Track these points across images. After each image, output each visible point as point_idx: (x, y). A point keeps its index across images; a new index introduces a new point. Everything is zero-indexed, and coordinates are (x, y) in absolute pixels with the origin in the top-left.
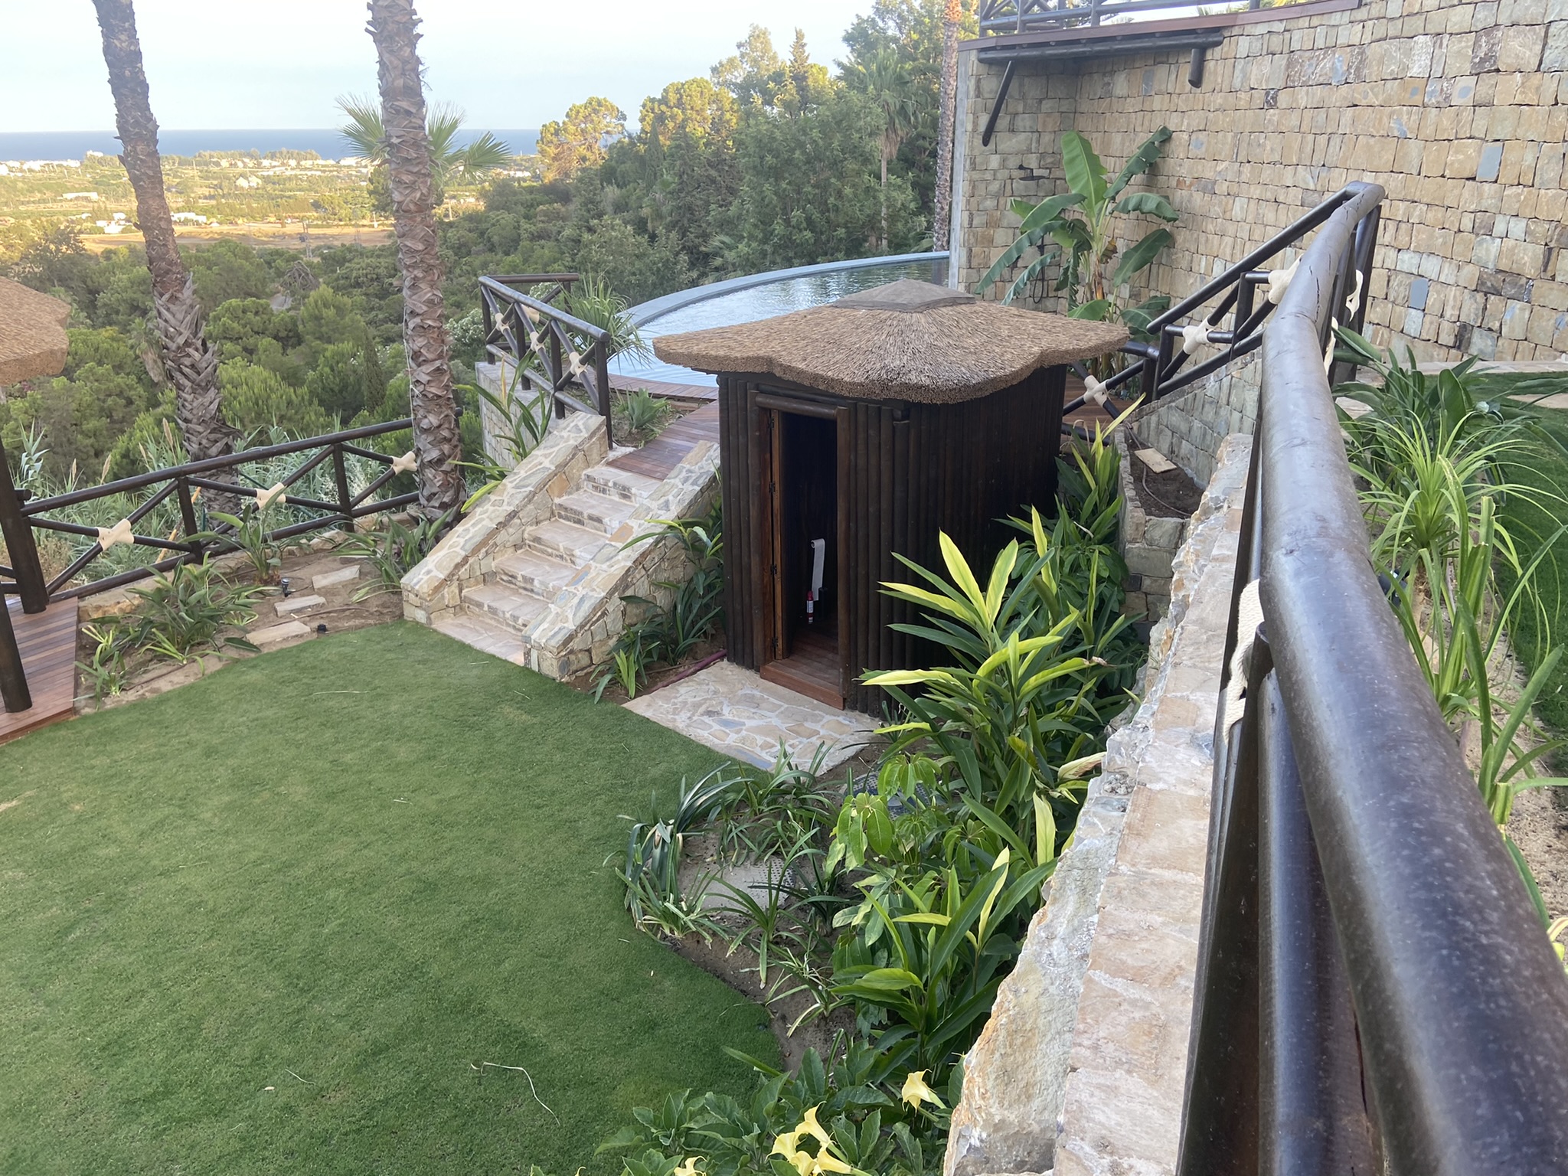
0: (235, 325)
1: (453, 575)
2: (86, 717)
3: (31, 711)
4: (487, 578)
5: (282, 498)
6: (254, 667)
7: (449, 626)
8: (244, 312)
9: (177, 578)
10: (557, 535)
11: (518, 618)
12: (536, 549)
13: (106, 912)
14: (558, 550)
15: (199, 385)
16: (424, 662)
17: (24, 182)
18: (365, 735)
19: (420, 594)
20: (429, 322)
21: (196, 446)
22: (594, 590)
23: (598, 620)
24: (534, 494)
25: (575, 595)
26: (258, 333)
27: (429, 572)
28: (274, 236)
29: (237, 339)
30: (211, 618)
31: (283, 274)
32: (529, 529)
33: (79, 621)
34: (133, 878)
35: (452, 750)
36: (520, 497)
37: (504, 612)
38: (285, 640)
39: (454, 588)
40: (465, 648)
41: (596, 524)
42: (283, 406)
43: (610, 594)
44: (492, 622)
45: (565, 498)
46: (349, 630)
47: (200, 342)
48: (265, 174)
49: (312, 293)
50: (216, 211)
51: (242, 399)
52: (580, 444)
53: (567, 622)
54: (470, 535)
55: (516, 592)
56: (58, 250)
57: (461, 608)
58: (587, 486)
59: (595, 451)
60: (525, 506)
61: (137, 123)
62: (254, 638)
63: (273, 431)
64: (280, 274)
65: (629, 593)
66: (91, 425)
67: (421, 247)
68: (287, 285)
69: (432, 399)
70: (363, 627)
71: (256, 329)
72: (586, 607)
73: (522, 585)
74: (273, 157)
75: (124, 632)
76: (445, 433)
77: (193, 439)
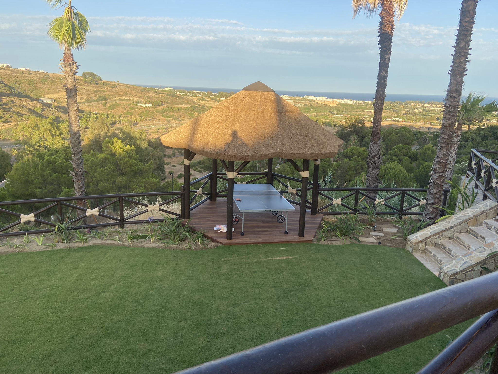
0: (399, 152)
1: (424, 240)
2: (314, 244)
3: (303, 238)
4: (436, 245)
5: (383, 203)
6: (358, 247)
7: (418, 256)
8: (402, 148)
9: (347, 217)
10: (465, 238)
11: (442, 261)
12: (457, 241)
13: (300, 291)
14: (464, 244)
15: (374, 167)
16: (406, 263)
17: (356, 106)
18: (379, 277)
19: (412, 243)
20: (443, 161)
21: (368, 184)
22: (471, 261)
23: (469, 271)
24: (462, 223)
25: (464, 260)
26: (405, 155)
27: (417, 237)
28: (421, 127)
29: (398, 156)
30: (351, 230)
31: (419, 139)
32: (457, 234)
33: (322, 220)
34: (309, 286)
35: (403, 292)
36: (456, 222)
37: (437, 258)
38: (369, 242)
39: (424, 245)
40: (420, 264)
41: (482, 239)
42: (403, 178)
43: (477, 264)
44: (433, 260)
45: (474, 227)
46: (387, 246)
47: (378, 156)
48: (424, 108)
49: (426, 146)
50: (405, 118)
51: (392, 174)
52: (485, 211)
53: (457, 268)
54: (435, 229)
55: (445, 253)
56: (358, 125)
57: (424, 252)
58: (484, 226)
59: (491, 214)
60: (457, 226)
61: (380, 95)
62: (361, 239)
63: (392, 184)
64: (418, 139)
65: (485, 266)
66: (351, 173)
67: (447, 137)
68: (419, 142)
69: (436, 184)
70: (392, 247)
71: (404, 154)
72: (466, 266)
73: (448, 251)
74: (428, 103)
75: (330, 226)
76: (438, 196)
77: (368, 181)
